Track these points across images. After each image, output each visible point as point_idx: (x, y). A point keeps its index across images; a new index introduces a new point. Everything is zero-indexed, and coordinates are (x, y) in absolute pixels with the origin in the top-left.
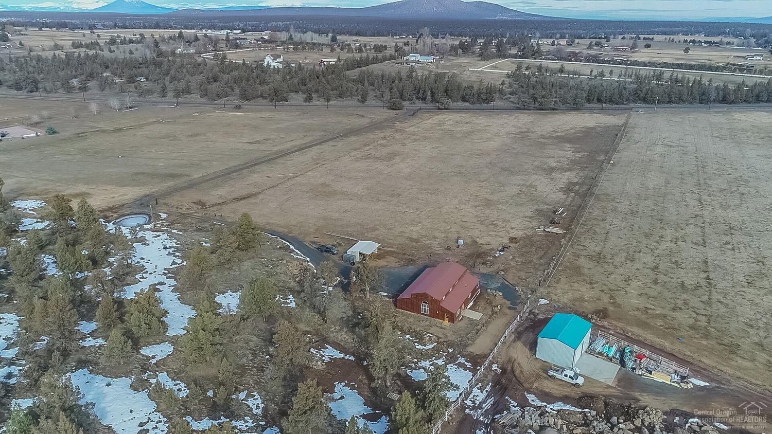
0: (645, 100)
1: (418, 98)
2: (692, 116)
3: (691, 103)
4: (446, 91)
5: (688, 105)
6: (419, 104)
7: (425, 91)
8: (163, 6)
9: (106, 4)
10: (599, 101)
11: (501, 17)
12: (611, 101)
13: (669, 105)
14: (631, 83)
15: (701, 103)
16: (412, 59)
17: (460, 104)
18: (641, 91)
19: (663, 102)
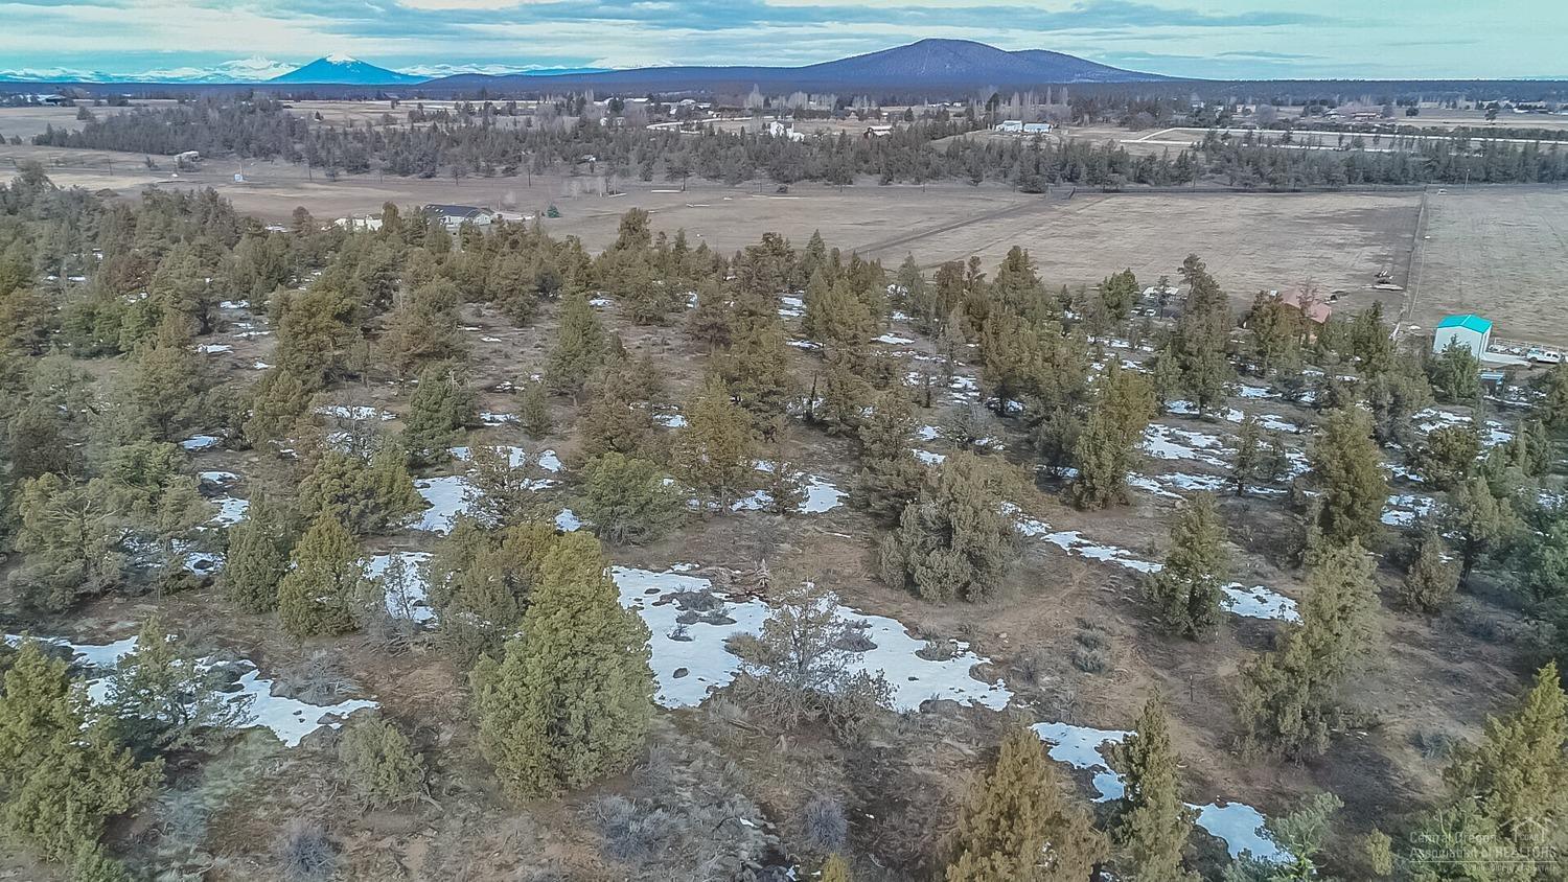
0: (1445, 178)
1: (1064, 178)
2: (1530, 197)
3: (1524, 181)
4: (1110, 166)
5: (1520, 184)
6: (1068, 186)
7: (1074, 166)
8: (402, 71)
9: (293, 69)
10: (1368, 180)
11: (1081, 80)
12: (1388, 180)
13: (1486, 185)
14: (1413, 155)
15: (1540, 181)
16: (1010, 128)
17: (1134, 185)
18: (1438, 162)
19: (1477, 180)
